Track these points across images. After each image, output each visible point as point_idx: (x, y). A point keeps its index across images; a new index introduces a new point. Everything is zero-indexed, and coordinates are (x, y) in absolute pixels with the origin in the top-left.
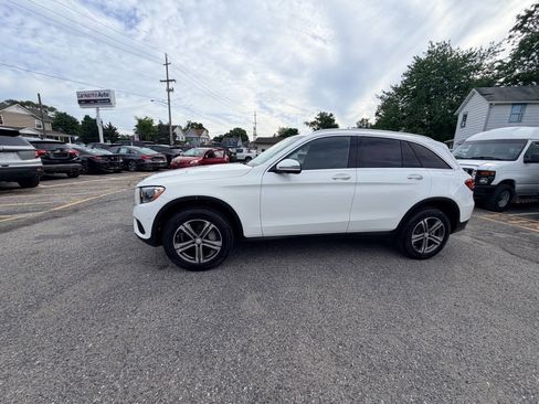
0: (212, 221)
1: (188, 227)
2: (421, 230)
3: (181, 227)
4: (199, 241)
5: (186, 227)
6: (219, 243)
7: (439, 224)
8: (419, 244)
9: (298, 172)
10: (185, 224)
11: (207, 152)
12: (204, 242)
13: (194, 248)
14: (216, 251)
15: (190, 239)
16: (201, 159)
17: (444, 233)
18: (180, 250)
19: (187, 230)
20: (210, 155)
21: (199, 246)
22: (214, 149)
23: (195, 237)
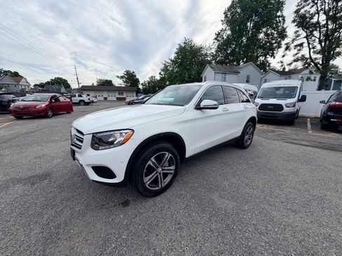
0: (170, 152)
1: (154, 161)
2: (247, 134)
3: (150, 163)
4: (160, 170)
5: (152, 161)
6: (173, 167)
7: (252, 129)
8: (246, 141)
9: (217, 108)
10: (153, 159)
11: (52, 98)
12: (163, 170)
13: (157, 177)
14: (171, 173)
15: (155, 170)
16: (47, 103)
17: (252, 133)
18: (148, 183)
19: (153, 163)
20: (57, 100)
21: (160, 174)
22: (58, 95)
23: (157, 168)
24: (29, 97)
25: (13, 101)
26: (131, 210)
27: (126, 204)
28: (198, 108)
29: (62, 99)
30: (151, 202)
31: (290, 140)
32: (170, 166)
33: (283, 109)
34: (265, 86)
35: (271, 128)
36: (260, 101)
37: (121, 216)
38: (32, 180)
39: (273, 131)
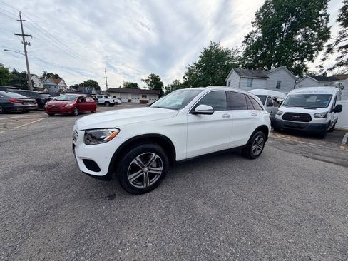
0: (157, 153)
1: (139, 160)
2: (256, 143)
3: (134, 161)
4: (146, 169)
5: (137, 160)
6: (160, 169)
7: (262, 139)
8: (255, 151)
9: (212, 113)
10: (137, 158)
11: (79, 98)
12: (149, 170)
13: (143, 176)
14: (158, 174)
15: (140, 169)
16: (75, 103)
17: (263, 144)
18: (132, 180)
19: (138, 162)
20: (83, 100)
21: (146, 173)
22: (85, 95)
23: (143, 167)
24: (62, 97)
25: (49, 100)
26: (114, 203)
27: (112, 197)
28: (193, 112)
29: (88, 100)
30: (135, 199)
31: (312, 155)
32: (157, 167)
33: (311, 120)
34: (294, 92)
35: (295, 139)
36: (283, 109)
37: (104, 208)
38: (43, 168)
39: (295, 143)
